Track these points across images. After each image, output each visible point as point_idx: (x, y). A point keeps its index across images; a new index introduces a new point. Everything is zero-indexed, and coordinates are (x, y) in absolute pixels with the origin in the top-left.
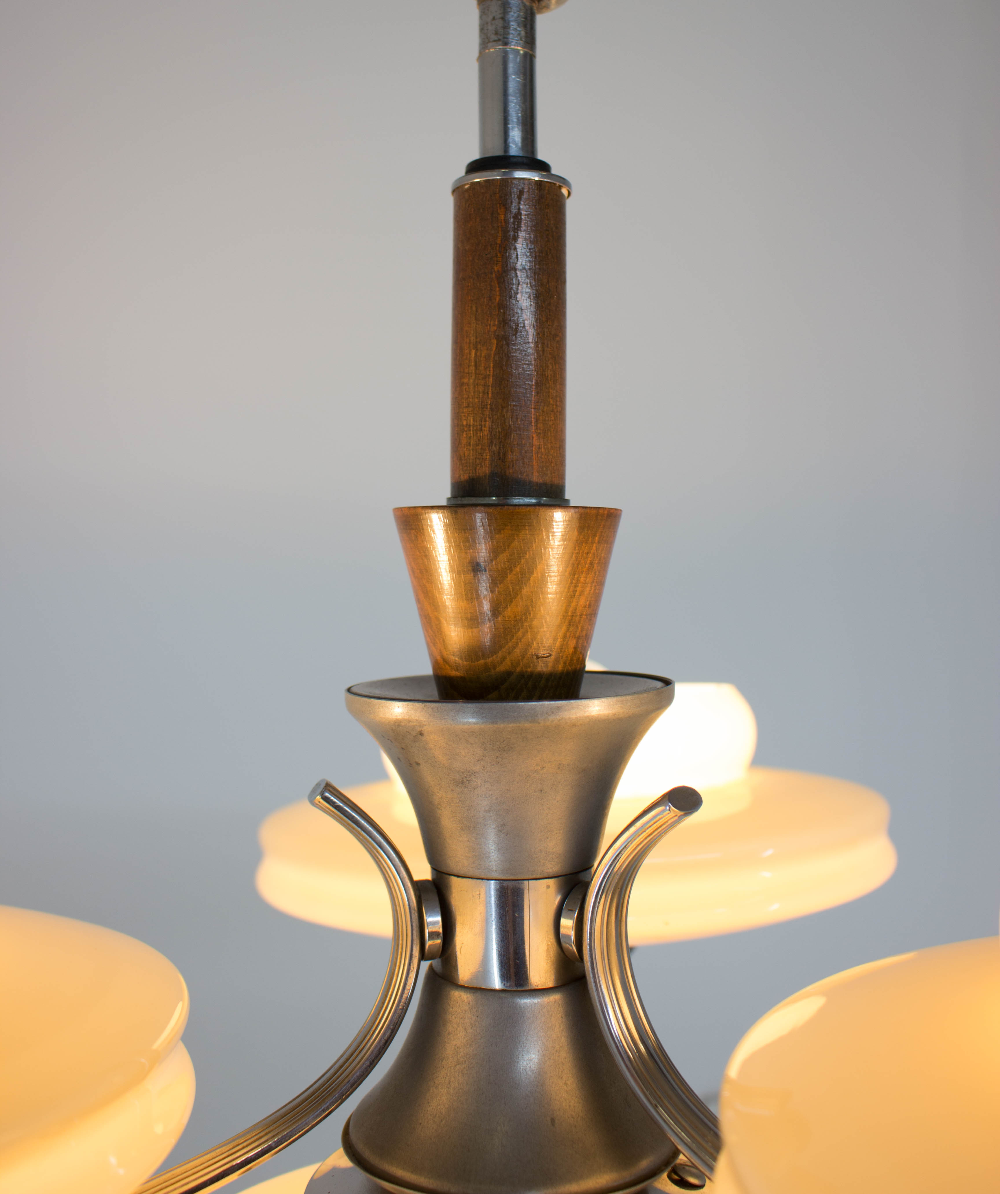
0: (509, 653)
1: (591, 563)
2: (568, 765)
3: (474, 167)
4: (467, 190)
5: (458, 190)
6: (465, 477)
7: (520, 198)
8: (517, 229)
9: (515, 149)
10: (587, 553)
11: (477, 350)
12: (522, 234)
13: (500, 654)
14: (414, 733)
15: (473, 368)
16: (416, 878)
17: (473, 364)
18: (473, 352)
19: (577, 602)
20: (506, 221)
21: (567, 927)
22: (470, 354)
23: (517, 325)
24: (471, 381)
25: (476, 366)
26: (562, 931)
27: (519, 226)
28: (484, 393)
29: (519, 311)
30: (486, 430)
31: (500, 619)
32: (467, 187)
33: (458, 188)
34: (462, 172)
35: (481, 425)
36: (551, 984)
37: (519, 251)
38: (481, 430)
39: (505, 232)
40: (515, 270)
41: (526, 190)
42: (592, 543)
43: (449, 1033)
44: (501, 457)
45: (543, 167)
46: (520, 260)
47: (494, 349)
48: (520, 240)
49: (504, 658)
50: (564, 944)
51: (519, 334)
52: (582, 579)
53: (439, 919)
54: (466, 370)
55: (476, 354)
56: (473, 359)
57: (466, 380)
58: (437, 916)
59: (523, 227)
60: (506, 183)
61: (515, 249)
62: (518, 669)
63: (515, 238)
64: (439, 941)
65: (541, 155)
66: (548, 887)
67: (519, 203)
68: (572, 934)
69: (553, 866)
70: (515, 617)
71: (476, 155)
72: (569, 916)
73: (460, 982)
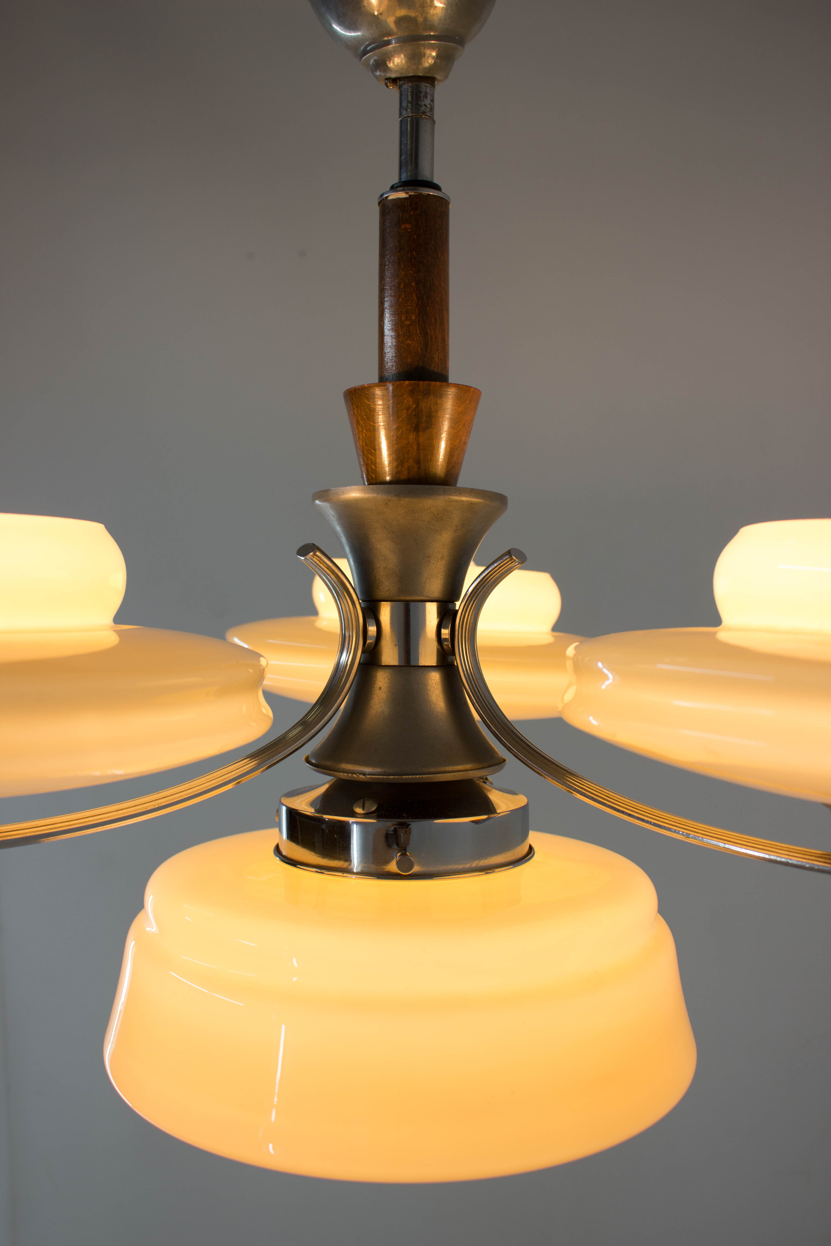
26: (442, 636)
50: (444, 644)
64: (373, 641)
72: (446, 628)
73: (383, 666)
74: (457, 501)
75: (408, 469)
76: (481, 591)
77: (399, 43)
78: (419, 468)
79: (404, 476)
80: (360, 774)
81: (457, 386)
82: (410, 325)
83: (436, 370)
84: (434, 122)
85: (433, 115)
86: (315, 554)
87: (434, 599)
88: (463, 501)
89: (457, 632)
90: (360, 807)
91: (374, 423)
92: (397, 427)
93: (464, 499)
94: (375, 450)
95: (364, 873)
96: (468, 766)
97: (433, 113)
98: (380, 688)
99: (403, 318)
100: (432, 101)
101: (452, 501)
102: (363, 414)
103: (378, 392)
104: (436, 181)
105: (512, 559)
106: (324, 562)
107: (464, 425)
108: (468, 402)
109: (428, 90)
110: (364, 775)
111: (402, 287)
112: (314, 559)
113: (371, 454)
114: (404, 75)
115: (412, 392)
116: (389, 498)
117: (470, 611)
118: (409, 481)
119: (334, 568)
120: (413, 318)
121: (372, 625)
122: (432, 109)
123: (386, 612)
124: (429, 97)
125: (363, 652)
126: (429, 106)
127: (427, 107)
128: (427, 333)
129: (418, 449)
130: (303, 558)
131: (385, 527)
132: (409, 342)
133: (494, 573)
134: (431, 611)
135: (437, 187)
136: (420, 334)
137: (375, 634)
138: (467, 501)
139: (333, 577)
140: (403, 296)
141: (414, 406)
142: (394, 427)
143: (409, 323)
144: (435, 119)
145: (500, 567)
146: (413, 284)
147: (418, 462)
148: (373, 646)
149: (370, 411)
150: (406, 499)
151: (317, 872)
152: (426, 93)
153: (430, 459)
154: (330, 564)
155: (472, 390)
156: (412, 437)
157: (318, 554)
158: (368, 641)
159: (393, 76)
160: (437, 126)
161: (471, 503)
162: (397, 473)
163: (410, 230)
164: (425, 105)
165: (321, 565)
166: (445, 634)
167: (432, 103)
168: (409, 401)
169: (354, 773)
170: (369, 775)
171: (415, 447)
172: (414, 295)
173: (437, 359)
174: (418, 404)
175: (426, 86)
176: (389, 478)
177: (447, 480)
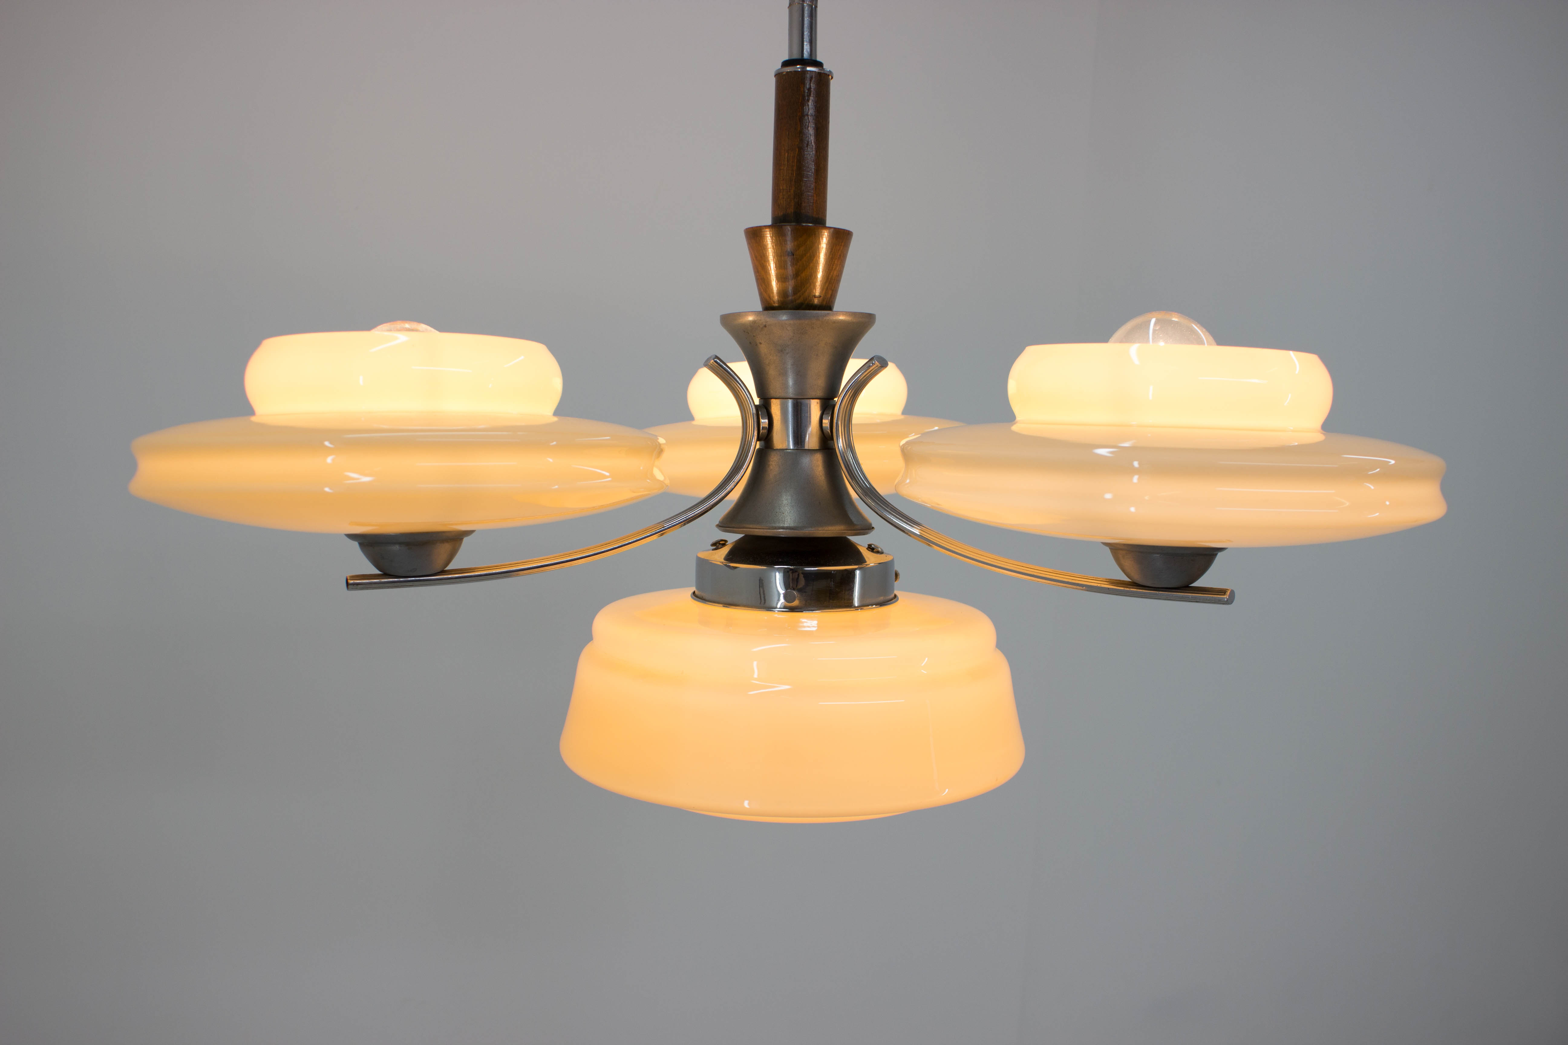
0: (803, 294)
1: (840, 255)
2: (830, 343)
3: (786, 64)
4: (785, 75)
5: (778, 75)
6: (781, 214)
7: (811, 81)
8: (809, 95)
9: (806, 55)
10: (839, 250)
11: (788, 154)
12: (811, 98)
13: (798, 294)
14: (761, 326)
15: (786, 162)
16: (756, 404)
17: (786, 160)
18: (786, 154)
19: (833, 274)
20: (804, 92)
21: (826, 424)
22: (785, 155)
23: (808, 142)
24: (785, 168)
25: (788, 161)
26: (824, 425)
27: (810, 95)
28: (792, 174)
29: (809, 136)
30: (792, 191)
31: (799, 278)
32: (784, 73)
33: (779, 73)
34: (779, 66)
35: (790, 189)
36: (818, 448)
37: (810, 106)
38: (790, 191)
39: (804, 96)
40: (808, 115)
41: (814, 77)
42: (841, 245)
43: (771, 470)
44: (798, 205)
45: (819, 64)
46: (810, 111)
47: (797, 153)
48: (810, 101)
49: (800, 296)
50: (825, 431)
51: (809, 147)
52: (836, 262)
53: (767, 421)
54: (783, 163)
55: (788, 155)
56: (786, 157)
57: (782, 168)
58: (766, 419)
59: (812, 95)
60: (804, 72)
61: (808, 105)
62: (806, 302)
63: (808, 100)
64: (766, 431)
65: (819, 59)
66: (817, 403)
67: (810, 83)
68: (828, 425)
69: (820, 393)
70: (806, 277)
71: (786, 58)
72: (826, 418)
73: (775, 449)
74: (831, 321)
87: (819, 397)
88: (836, 321)
89: (835, 422)
93: (837, 319)
105: (875, 365)
133: (860, 377)
134: (815, 405)
138: (840, 321)
145: (865, 372)
155: (844, 231)
161: (844, 322)
176: (776, 305)
177: (827, 305)
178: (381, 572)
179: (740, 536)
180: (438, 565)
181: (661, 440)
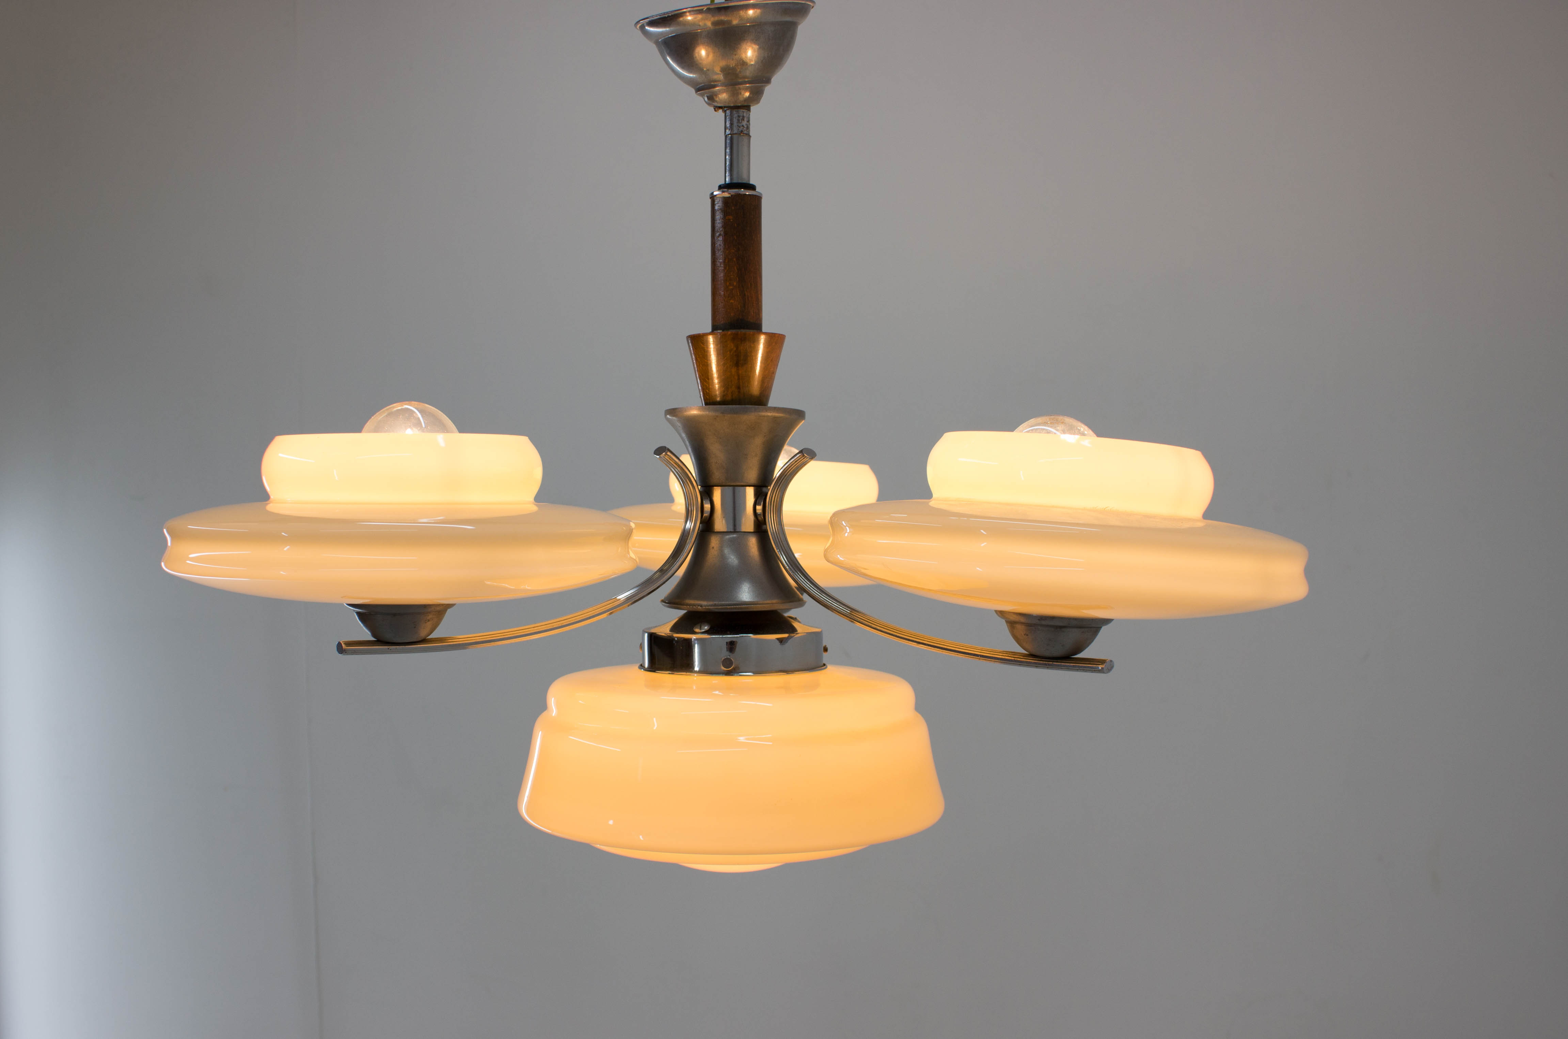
14: (705, 420)
36: (752, 531)
53: (709, 506)
64: (707, 515)
72: (759, 505)
73: (716, 532)
74: (764, 416)
75: (732, 393)
76: (784, 478)
77: (722, 86)
78: (739, 392)
79: (729, 398)
80: (699, 606)
81: (765, 333)
82: (733, 289)
83: (751, 321)
84: (750, 136)
85: (749, 132)
86: (666, 454)
87: (753, 485)
88: (768, 416)
89: (767, 508)
90: (698, 628)
91: (707, 360)
92: (723, 364)
93: (769, 414)
94: (708, 379)
95: (700, 672)
96: (774, 601)
97: (749, 130)
98: (713, 548)
99: (728, 284)
100: (748, 121)
101: (761, 416)
102: (700, 354)
103: (711, 339)
104: (752, 182)
105: (804, 456)
106: (673, 459)
107: (772, 360)
108: (774, 344)
109: (745, 114)
110: (701, 606)
111: (727, 261)
112: (666, 457)
113: (706, 381)
114: (727, 105)
115: (735, 338)
116: (717, 414)
117: (776, 493)
118: (732, 402)
119: (680, 463)
120: (735, 284)
121: (707, 503)
122: (748, 128)
123: (717, 494)
124: (746, 119)
125: (701, 523)
126: (746, 126)
127: (744, 127)
128: (745, 294)
129: (739, 379)
130: (658, 457)
131: (715, 434)
132: (732, 301)
133: (792, 466)
134: (750, 492)
135: (753, 188)
136: (740, 295)
137: (709, 510)
138: (772, 416)
139: (679, 469)
140: (727, 268)
141: (735, 349)
142: (722, 363)
143: (731, 287)
144: (751, 135)
145: (796, 462)
146: (735, 260)
147: (739, 388)
148: (708, 518)
149: (704, 351)
150: (729, 415)
151: (670, 673)
152: (743, 117)
153: (747, 385)
154: (677, 460)
155: (777, 335)
156: (734, 370)
157: (669, 453)
158: (704, 515)
159: (719, 105)
160: (752, 139)
161: (775, 417)
162: (724, 396)
163: (731, 220)
164: (743, 126)
165: (671, 461)
166: (759, 510)
167: (748, 124)
168: (731, 346)
169: (694, 605)
170: (705, 606)
171: (736, 377)
172: (735, 268)
173: (752, 313)
174: (737, 348)
175: (743, 112)
176: (718, 399)
177: (760, 401)
178: (375, 638)
179: (685, 611)
180: (423, 633)
181: (633, 525)
